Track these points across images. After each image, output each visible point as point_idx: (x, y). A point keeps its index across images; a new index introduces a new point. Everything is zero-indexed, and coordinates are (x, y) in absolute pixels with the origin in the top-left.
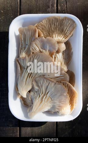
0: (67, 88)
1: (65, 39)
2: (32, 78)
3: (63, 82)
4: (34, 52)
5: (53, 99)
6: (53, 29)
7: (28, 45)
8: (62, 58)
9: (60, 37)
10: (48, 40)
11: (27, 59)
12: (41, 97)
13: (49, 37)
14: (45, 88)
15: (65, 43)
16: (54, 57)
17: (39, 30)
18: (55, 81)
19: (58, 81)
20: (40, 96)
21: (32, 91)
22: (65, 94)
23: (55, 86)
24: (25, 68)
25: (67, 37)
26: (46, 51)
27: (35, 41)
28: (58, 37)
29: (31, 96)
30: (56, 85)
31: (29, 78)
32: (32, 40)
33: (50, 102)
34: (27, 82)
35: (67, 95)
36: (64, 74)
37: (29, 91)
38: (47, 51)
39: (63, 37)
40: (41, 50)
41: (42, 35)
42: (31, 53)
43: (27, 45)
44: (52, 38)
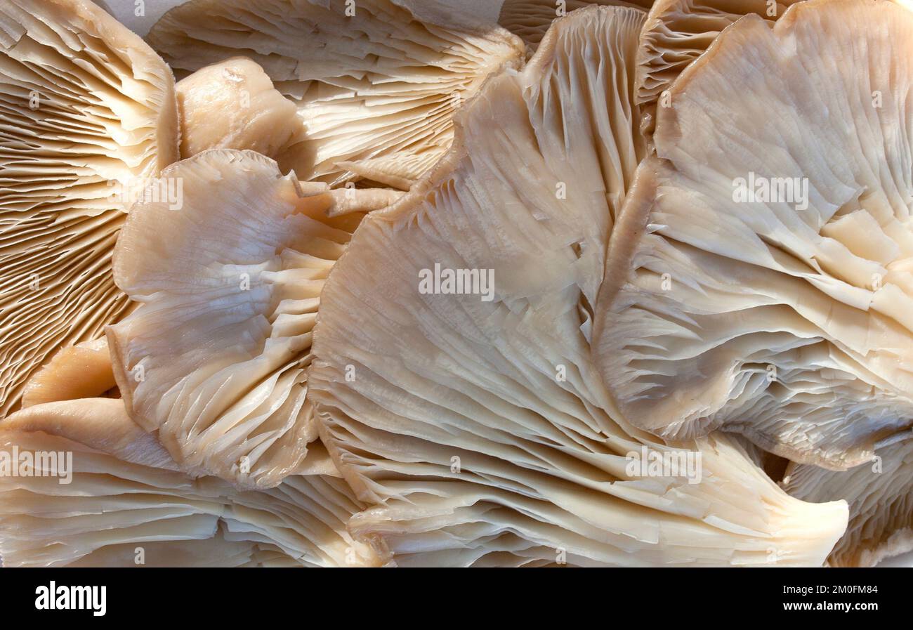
0: (718, 27)
1: (128, 69)
2: (615, 440)
3: (642, 75)
4: (306, 435)
5: (848, 192)
6: (17, 223)
7: (218, 512)
8: (362, 101)
9: (110, 130)
10: (146, 275)
11: (399, 512)
12: (831, 330)
13: (117, 267)
14: (729, 284)
15: (180, 74)
16: (350, 198)
17: (32, 387)
18: (640, 171)
19: (642, 139)
20: (825, 346)
21: (774, 440)
22: (788, 48)
23: (696, 169)
24: (507, 537)
25: (101, 44)
26: (281, 293)
27: (174, 438)
28: (108, 149)
29: (823, 446)
30: (682, 154)
31: (612, 477)
32: (161, 464)
33: (883, 225)
34: (664, 503)
35: (795, 28)
36: (546, 64)
37: (776, 467)
38: (281, 277)
39: (107, 100)
40: (276, 349)
41: (96, 346)
42: (324, 468)
43: (221, 524)
44: (125, 235)
